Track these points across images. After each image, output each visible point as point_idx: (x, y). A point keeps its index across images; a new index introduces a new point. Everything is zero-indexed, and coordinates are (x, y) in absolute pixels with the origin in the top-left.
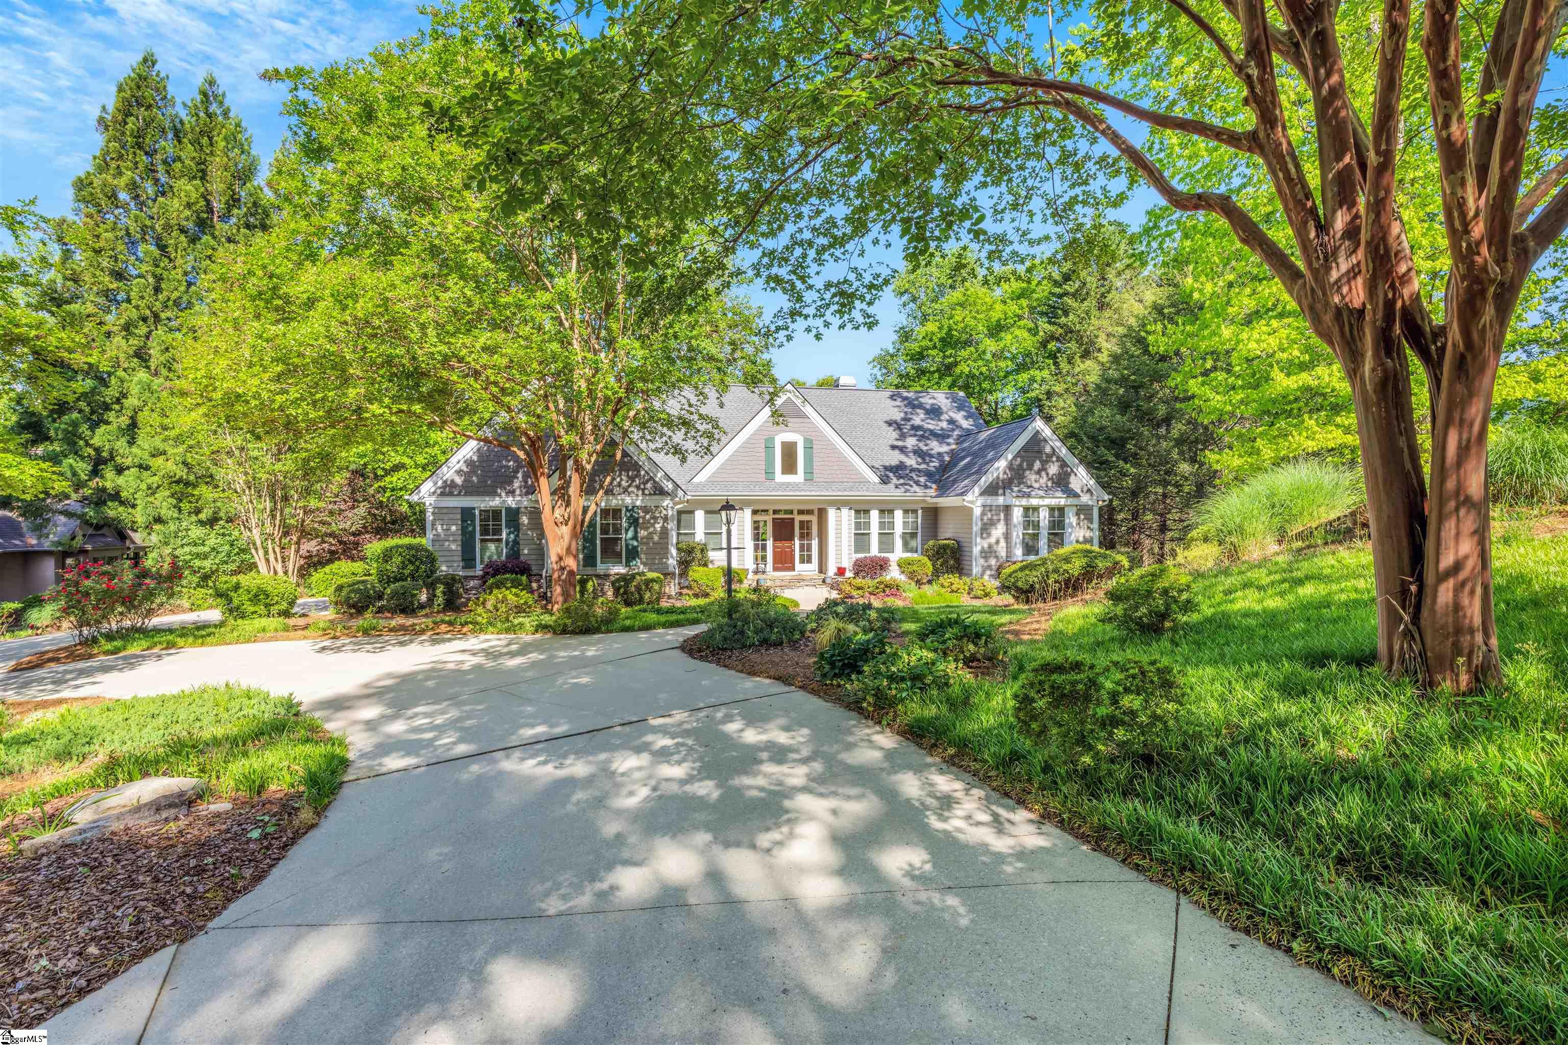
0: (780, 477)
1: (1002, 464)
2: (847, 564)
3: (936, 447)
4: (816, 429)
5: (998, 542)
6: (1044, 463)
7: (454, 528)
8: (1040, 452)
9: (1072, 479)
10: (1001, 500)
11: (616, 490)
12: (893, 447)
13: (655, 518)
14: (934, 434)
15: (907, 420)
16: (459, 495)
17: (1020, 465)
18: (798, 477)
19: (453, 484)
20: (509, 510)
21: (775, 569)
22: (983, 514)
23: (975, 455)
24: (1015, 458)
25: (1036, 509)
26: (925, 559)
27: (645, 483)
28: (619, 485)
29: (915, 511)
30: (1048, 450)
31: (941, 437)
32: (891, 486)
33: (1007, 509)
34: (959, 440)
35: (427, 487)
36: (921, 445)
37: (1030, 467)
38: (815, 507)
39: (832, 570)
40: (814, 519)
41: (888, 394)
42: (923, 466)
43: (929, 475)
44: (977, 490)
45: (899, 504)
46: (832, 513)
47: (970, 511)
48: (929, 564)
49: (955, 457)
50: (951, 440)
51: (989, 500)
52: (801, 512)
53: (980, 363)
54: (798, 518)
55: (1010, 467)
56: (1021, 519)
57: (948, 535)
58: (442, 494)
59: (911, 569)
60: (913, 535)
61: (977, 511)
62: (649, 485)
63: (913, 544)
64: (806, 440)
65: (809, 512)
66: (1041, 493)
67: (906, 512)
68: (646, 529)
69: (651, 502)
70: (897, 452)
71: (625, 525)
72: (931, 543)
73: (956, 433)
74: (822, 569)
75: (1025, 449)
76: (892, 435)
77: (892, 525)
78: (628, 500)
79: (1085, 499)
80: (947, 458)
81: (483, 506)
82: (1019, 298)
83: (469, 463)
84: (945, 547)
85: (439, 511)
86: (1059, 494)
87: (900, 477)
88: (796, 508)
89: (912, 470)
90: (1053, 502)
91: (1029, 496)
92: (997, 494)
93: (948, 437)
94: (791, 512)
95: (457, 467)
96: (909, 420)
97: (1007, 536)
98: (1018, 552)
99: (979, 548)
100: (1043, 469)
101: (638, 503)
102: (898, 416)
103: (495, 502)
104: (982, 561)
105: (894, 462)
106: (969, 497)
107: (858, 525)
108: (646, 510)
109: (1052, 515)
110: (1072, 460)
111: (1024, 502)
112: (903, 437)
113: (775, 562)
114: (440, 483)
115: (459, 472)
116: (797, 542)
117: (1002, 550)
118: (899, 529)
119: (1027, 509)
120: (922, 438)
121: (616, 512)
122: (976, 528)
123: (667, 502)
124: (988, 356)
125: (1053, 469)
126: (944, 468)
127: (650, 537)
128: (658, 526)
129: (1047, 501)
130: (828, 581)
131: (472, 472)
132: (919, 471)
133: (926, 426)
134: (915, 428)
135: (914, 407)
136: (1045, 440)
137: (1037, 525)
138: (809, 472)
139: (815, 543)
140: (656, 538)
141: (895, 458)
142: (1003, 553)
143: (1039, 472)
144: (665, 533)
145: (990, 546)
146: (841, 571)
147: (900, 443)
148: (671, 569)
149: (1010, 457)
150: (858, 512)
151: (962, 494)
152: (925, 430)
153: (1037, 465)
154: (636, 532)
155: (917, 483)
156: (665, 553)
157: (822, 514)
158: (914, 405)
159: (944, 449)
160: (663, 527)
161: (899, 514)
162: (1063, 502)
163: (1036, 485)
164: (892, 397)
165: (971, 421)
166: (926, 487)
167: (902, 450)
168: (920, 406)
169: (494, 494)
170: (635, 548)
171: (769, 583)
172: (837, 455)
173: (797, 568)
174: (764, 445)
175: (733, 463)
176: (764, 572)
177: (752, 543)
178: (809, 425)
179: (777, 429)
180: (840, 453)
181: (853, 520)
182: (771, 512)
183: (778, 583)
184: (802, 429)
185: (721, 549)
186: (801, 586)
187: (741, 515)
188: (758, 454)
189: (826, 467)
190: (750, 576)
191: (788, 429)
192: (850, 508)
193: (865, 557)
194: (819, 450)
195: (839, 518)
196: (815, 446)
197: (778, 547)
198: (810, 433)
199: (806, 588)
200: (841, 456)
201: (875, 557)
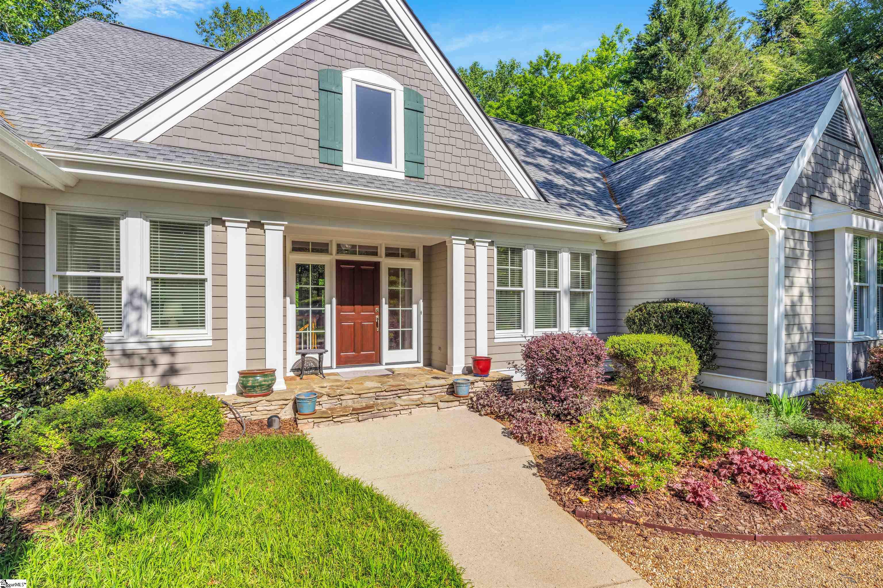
0: (351, 161)
1: (810, 148)
2: (484, 350)
14: (565, 160)
17: (825, 158)
18: (395, 168)
21: (341, 362)
24: (820, 142)
29: (587, 257)
31: (575, 164)
33: (814, 240)
38: (420, 244)
39: (457, 364)
40: (418, 265)
43: (594, 199)
45: (566, 241)
46: (456, 250)
52: (391, 250)
54: (386, 263)
60: (584, 296)
64: (408, 93)
65: (411, 254)
67: (574, 256)
74: (435, 359)
75: (829, 130)
77: (554, 278)
88: (382, 245)
92: (801, 208)
106: (774, 206)
107: (503, 277)
113: (340, 348)
116: (385, 309)
118: (564, 286)
136: (846, 118)
138: (415, 162)
139: (418, 311)
146: (482, 366)
149: (818, 137)
150: (503, 252)
161: (565, 261)
166: (602, 212)
171: (326, 404)
172: (467, 137)
173: (385, 360)
174: (315, 85)
175: (236, 110)
176: (318, 369)
177: (292, 310)
178: (416, 66)
179: (352, 57)
180: (473, 133)
181: (496, 267)
182: (334, 249)
183: (349, 401)
184: (400, 70)
185: (202, 324)
186: (407, 407)
187: (256, 240)
188: (303, 102)
189: (448, 158)
190: (279, 385)
191: (369, 61)
192: (492, 244)
193: (547, 337)
194: (434, 121)
195: (471, 262)
196: (427, 111)
197: (347, 319)
198: (416, 82)
199: (416, 411)
200: (474, 139)
201: (565, 336)
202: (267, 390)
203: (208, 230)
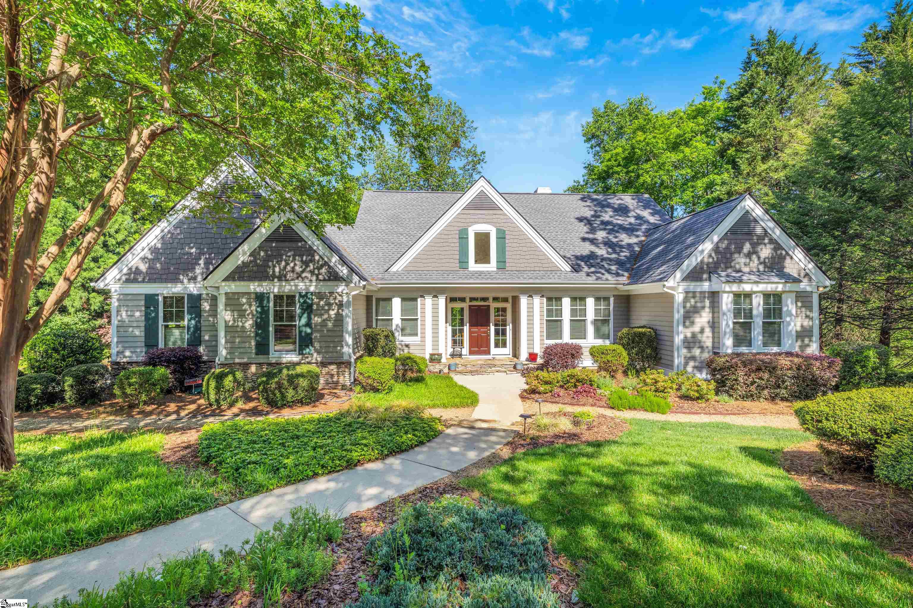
0: (473, 266)
1: (707, 246)
2: (538, 350)
3: (625, 239)
4: (509, 220)
5: (702, 331)
6: (754, 245)
7: (137, 314)
8: (750, 234)
9: (788, 262)
10: (706, 286)
11: (290, 276)
12: (584, 239)
13: (329, 305)
14: (622, 228)
15: (596, 216)
16: (143, 281)
17: (727, 248)
18: (492, 266)
19: (138, 271)
20: (190, 296)
21: (471, 353)
22: (686, 300)
23: (669, 242)
24: (721, 240)
25: (748, 295)
26: (619, 348)
27: (319, 269)
28: (293, 270)
29: (607, 299)
30: (759, 231)
31: (630, 230)
32: (583, 274)
33: (714, 296)
34: (648, 233)
35: (113, 274)
36: (611, 237)
37: (739, 250)
38: (509, 295)
39: (524, 355)
40: (508, 306)
41: (579, 197)
42: (614, 256)
43: (620, 264)
44: (678, 275)
45: (591, 292)
46: (524, 301)
47: (671, 297)
48: (625, 353)
49: (645, 248)
50: (639, 233)
51: (693, 286)
52: (495, 299)
53: (661, 172)
54: (494, 305)
55: (716, 249)
56: (731, 306)
57: (643, 323)
58: (128, 281)
59: (605, 358)
60: (605, 322)
61: (679, 298)
62: (323, 270)
63: (605, 329)
64: (499, 231)
65: (505, 300)
66: (753, 277)
67: (598, 299)
68: (321, 315)
69: (325, 288)
70: (587, 244)
71: (298, 311)
72: (625, 330)
73: (644, 227)
74: (516, 354)
75: (733, 231)
76: (583, 229)
77: (584, 312)
78: (301, 286)
79: (804, 285)
80: (637, 249)
81: (165, 292)
82: (695, 117)
83: (154, 250)
84: (641, 335)
85: (124, 298)
86: (776, 280)
87: (591, 266)
88: (491, 295)
89: (603, 259)
90: (769, 288)
91: (741, 281)
92: (701, 280)
93: (637, 230)
94: (485, 299)
95: (142, 255)
96: (599, 216)
97: (714, 325)
98: (729, 342)
99: (681, 337)
100: (753, 252)
101: (312, 289)
102: (588, 213)
103: (177, 289)
104: (684, 351)
105: (586, 252)
106: (670, 283)
107: (549, 312)
108: (320, 296)
109: (766, 303)
110: (787, 242)
111: (735, 288)
112: (593, 230)
113: (471, 346)
114: (125, 271)
115: (143, 259)
116: (492, 328)
117: (707, 339)
118: (590, 315)
119: (737, 296)
120: (610, 232)
121: (291, 298)
122: (678, 316)
123: (341, 288)
124: (668, 167)
125: (766, 252)
126: (635, 258)
127: (324, 323)
128: (332, 313)
129: (761, 287)
130: (519, 367)
131: (156, 259)
132: (610, 260)
133: (615, 221)
134: (605, 223)
135: (603, 206)
136: (755, 221)
137: (749, 314)
138: (502, 262)
139: (509, 329)
140: (330, 324)
141: (586, 249)
142: (709, 343)
143: (749, 255)
144: (339, 320)
145: (694, 335)
146: (532, 357)
147: (591, 236)
148: (346, 358)
149: (716, 238)
150: (549, 299)
151: (660, 280)
152: (614, 225)
153: (747, 247)
154: (309, 318)
155: (609, 271)
156: (341, 341)
157: (515, 301)
158: (603, 205)
159: (634, 240)
160: (338, 314)
161: (590, 302)
162: (780, 288)
163: (746, 269)
164: (583, 199)
165: (657, 217)
166: (618, 275)
167: (593, 241)
168: (609, 206)
169: (176, 280)
170: (308, 335)
171: (460, 368)
172: (529, 245)
173: (492, 353)
174: (457, 236)
175: (428, 253)
176: (460, 355)
177: (450, 329)
178: (502, 217)
179: (472, 220)
180: (532, 242)
181: (545, 308)
182: (468, 300)
183: (469, 368)
184: (495, 220)
185: (416, 335)
186: (492, 372)
187: (436, 302)
188: (452, 245)
189: (518, 257)
190: (443, 360)
191: (481, 220)
192: (542, 296)
193: (557, 345)
194: (512, 241)
195: (531, 306)
196: (507, 237)
197: (474, 332)
198: (502, 224)
199: (496, 374)
200: (533, 245)
201: (566, 344)
202: (439, 361)
203: (419, 300)
